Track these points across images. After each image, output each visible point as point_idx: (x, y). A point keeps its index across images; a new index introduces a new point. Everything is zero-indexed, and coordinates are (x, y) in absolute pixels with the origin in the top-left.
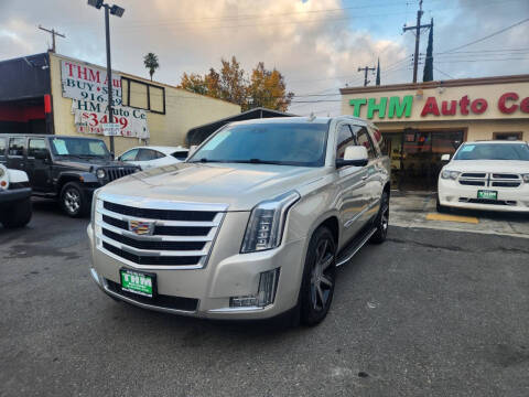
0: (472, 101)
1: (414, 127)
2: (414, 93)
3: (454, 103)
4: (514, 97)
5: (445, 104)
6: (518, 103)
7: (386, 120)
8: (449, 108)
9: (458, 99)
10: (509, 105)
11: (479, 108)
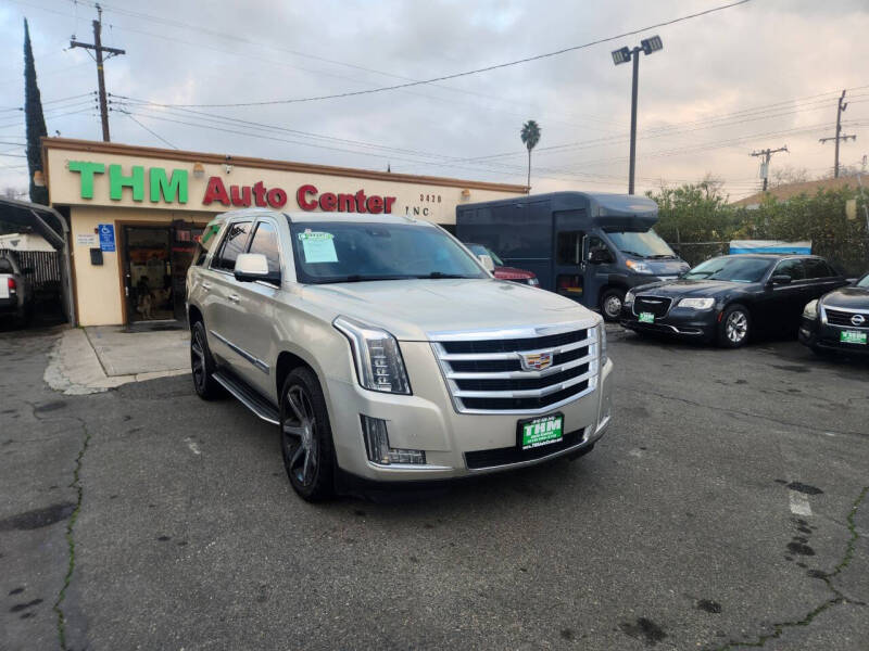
0: (268, 189)
1: (188, 220)
2: (188, 167)
3: (246, 190)
4: (311, 190)
5: (234, 189)
6: (317, 198)
7: (146, 205)
8: (241, 197)
9: (251, 185)
10: (308, 199)
11: (277, 199)
